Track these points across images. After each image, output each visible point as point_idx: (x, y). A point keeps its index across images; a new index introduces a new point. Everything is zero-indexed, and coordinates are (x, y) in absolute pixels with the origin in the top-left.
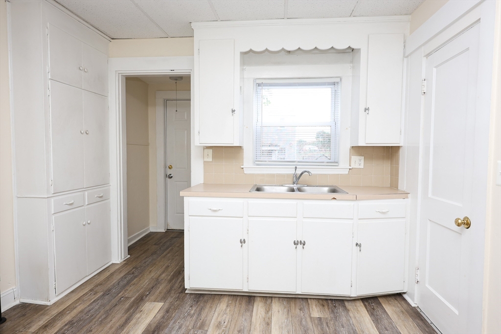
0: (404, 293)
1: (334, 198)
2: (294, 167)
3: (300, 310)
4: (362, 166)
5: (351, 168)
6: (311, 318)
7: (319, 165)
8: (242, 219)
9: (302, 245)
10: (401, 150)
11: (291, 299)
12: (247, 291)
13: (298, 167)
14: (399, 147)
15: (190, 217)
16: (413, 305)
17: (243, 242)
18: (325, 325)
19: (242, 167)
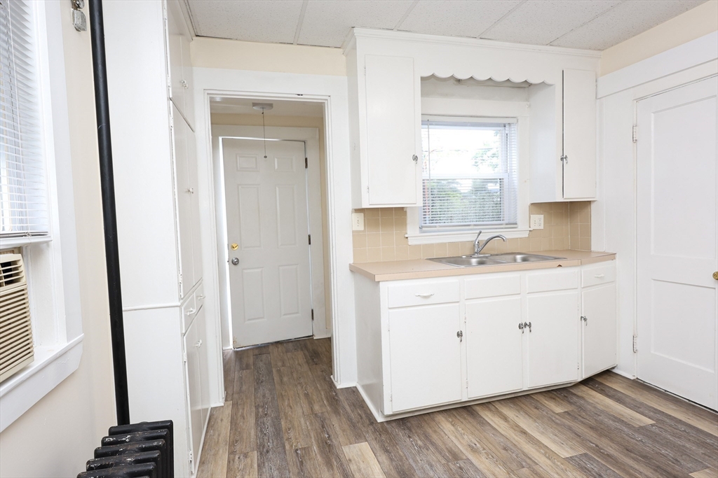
0: (613, 368)
1: (560, 266)
2: (478, 231)
3: (536, 408)
4: (542, 227)
5: (530, 229)
6: (557, 414)
7: (496, 228)
8: (457, 304)
9: (528, 327)
10: (593, 206)
11: (516, 399)
12: (467, 400)
13: (483, 231)
14: (589, 203)
15: (391, 311)
16: (632, 378)
17: (460, 335)
18: (580, 418)
19: (406, 236)
